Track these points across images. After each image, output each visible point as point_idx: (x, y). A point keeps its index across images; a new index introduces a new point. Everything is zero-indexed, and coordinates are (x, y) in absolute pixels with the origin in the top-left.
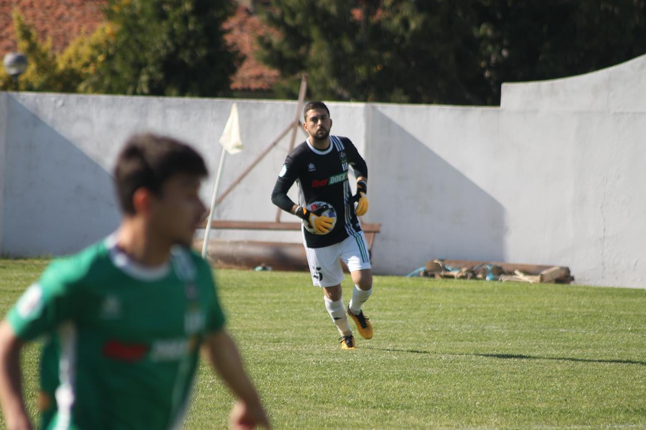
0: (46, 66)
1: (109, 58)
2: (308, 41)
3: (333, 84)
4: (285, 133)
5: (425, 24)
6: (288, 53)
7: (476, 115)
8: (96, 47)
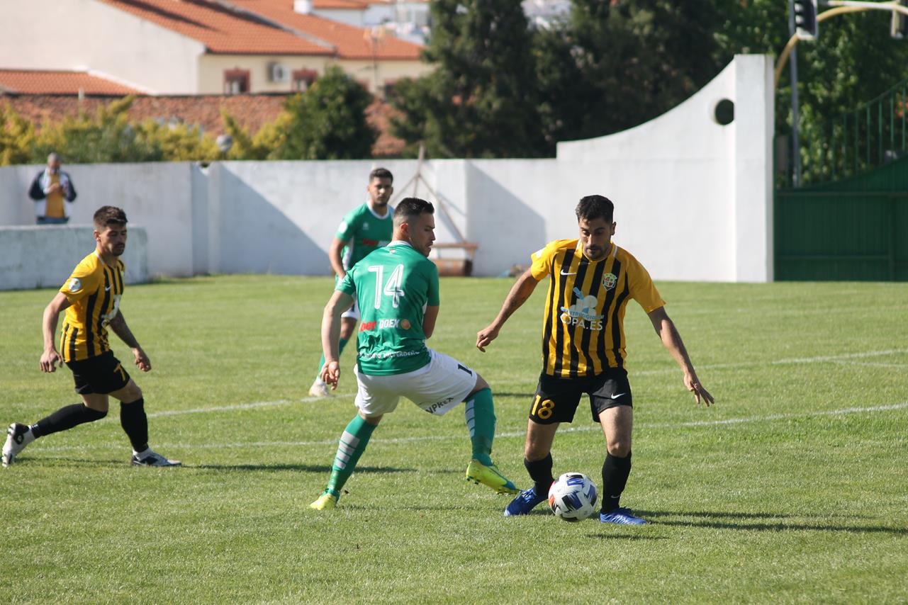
0: (245, 144)
1: (288, 137)
2: (423, 120)
3: (442, 148)
4: (410, 183)
5: (503, 106)
6: (411, 128)
7: (541, 165)
8: (279, 129)
